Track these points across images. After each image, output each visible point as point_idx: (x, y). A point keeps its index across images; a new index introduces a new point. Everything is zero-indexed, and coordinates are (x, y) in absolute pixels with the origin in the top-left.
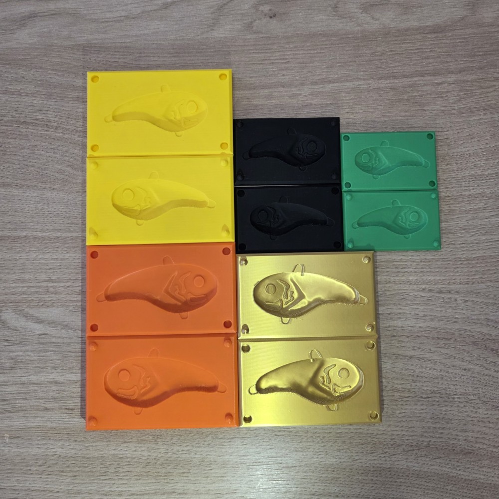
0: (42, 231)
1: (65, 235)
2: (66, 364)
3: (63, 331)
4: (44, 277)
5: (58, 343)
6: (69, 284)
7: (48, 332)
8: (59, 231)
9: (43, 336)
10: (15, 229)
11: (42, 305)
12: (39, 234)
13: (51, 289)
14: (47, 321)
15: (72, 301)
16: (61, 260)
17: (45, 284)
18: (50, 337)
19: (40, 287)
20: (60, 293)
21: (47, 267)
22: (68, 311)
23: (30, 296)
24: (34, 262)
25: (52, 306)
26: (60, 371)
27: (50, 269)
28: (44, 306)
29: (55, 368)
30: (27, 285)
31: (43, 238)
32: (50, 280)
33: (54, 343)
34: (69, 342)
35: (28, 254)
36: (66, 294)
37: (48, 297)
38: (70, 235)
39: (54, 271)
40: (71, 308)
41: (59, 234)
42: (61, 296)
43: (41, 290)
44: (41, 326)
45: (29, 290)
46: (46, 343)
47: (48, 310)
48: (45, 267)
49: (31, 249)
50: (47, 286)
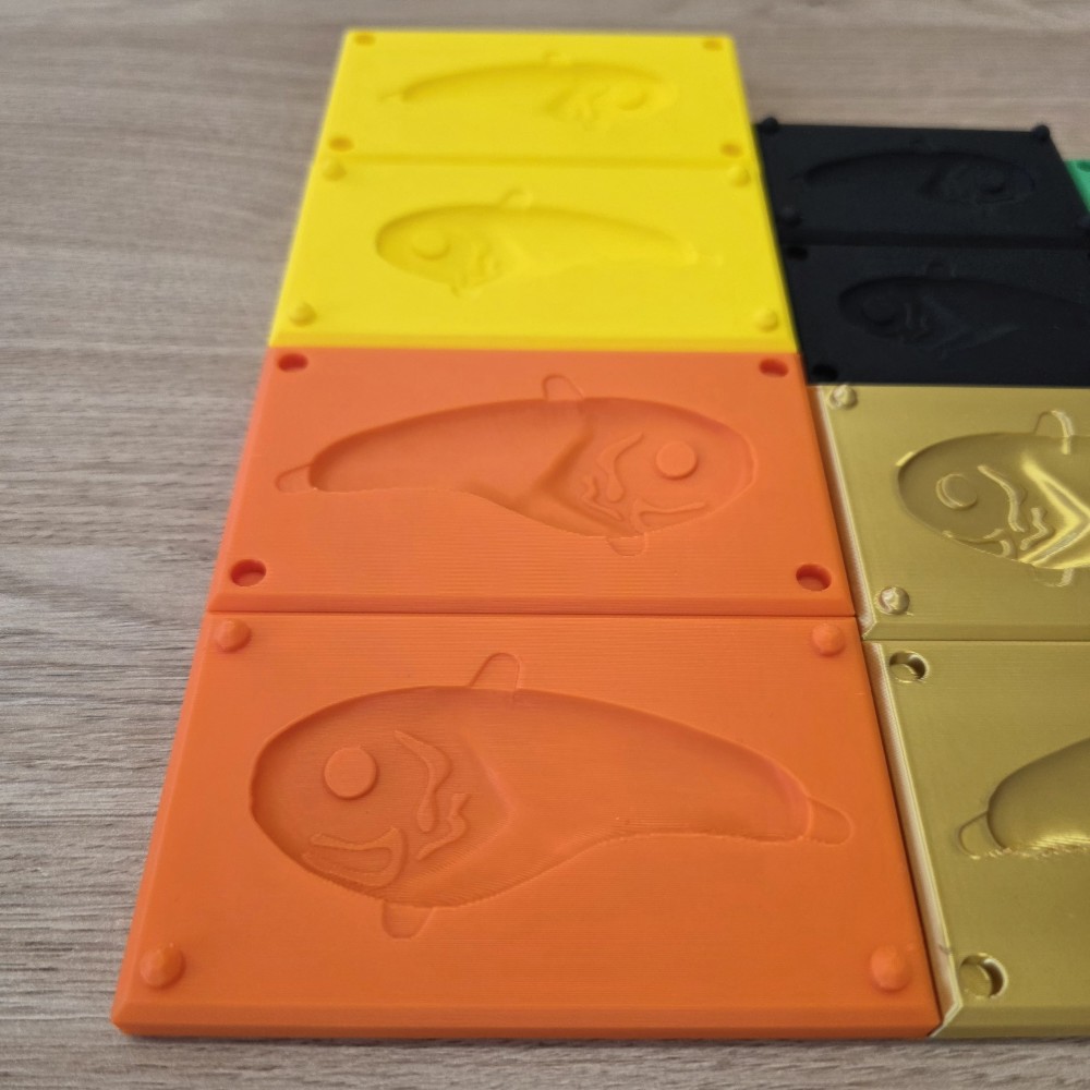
0: (121, 339)
1: (195, 350)
2: (84, 747)
3: (105, 624)
4: (84, 454)
5: (73, 665)
6: (172, 477)
7: (42, 625)
8: (174, 340)
9: (18, 639)
10: (28, 333)
11: (51, 537)
12: (105, 347)
13: (101, 492)
14: (52, 587)
15: (170, 529)
16: (162, 411)
17: (78, 476)
18: (42, 644)
19: (56, 483)
20: (130, 503)
21: (107, 430)
22: (144, 557)
23: (11, 509)
24: (64, 414)
25: (87, 541)
26: (47, 775)
27: (114, 434)
28: (54, 540)
29: (28, 762)
30: (13, 476)
31: (116, 357)
32: (105, 465)
33: (53, 664)
34: (119, 662)
35: (48, 395)
36: (152, 507)
37: (76, 514)
38: (210, 351)
39: (129, 440)
40: (161, 549)
41: (173, 349)
42: (131, 513)
43: (59, 491)
44: (22, 603)
45: (13, 491)
46: (21, 664)
47: (64, 552)
48: (97, 430)
49: (63, 383)
50: (87, 483)
